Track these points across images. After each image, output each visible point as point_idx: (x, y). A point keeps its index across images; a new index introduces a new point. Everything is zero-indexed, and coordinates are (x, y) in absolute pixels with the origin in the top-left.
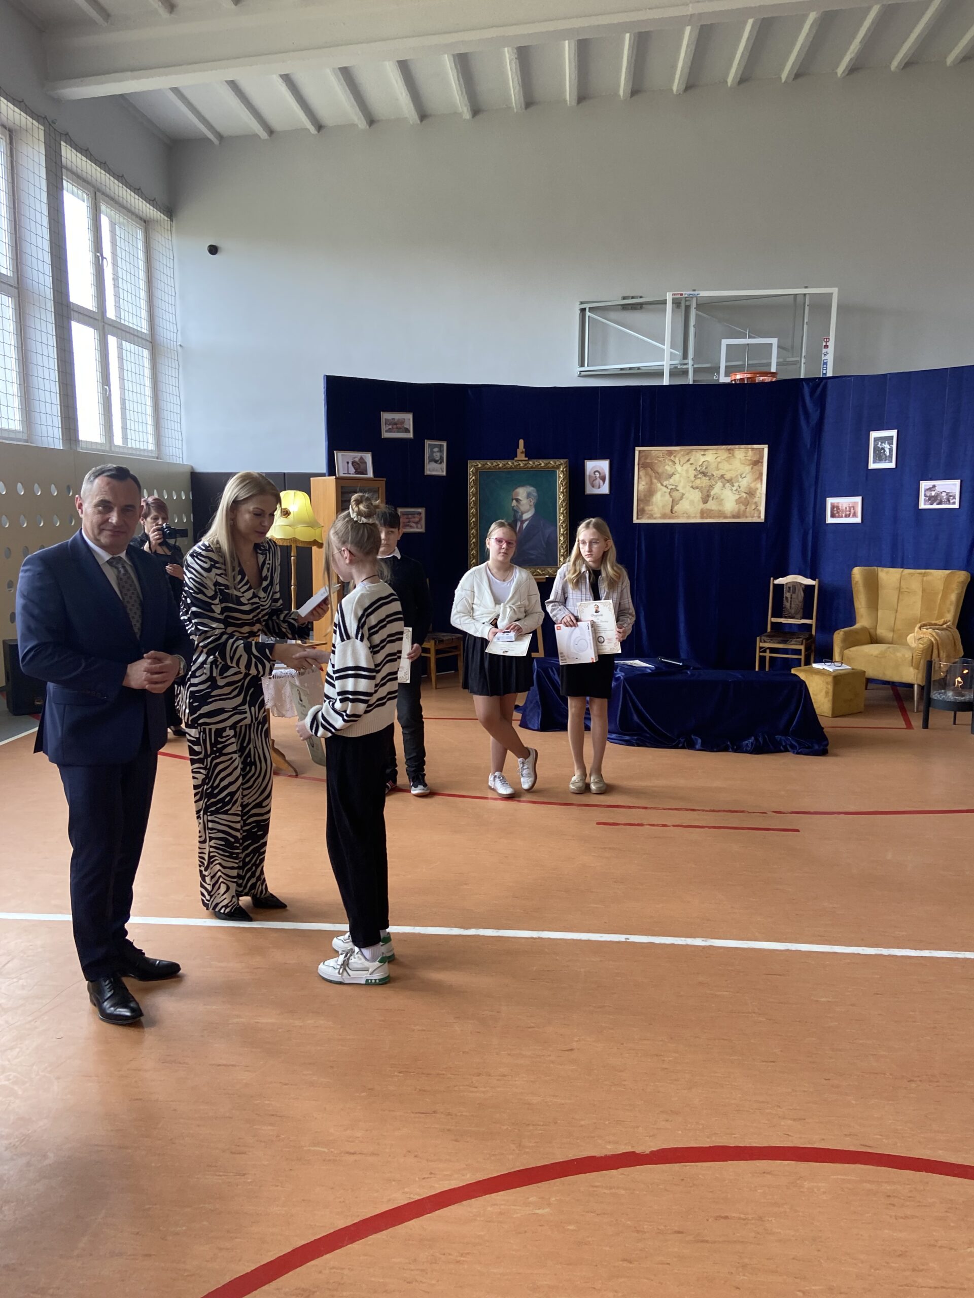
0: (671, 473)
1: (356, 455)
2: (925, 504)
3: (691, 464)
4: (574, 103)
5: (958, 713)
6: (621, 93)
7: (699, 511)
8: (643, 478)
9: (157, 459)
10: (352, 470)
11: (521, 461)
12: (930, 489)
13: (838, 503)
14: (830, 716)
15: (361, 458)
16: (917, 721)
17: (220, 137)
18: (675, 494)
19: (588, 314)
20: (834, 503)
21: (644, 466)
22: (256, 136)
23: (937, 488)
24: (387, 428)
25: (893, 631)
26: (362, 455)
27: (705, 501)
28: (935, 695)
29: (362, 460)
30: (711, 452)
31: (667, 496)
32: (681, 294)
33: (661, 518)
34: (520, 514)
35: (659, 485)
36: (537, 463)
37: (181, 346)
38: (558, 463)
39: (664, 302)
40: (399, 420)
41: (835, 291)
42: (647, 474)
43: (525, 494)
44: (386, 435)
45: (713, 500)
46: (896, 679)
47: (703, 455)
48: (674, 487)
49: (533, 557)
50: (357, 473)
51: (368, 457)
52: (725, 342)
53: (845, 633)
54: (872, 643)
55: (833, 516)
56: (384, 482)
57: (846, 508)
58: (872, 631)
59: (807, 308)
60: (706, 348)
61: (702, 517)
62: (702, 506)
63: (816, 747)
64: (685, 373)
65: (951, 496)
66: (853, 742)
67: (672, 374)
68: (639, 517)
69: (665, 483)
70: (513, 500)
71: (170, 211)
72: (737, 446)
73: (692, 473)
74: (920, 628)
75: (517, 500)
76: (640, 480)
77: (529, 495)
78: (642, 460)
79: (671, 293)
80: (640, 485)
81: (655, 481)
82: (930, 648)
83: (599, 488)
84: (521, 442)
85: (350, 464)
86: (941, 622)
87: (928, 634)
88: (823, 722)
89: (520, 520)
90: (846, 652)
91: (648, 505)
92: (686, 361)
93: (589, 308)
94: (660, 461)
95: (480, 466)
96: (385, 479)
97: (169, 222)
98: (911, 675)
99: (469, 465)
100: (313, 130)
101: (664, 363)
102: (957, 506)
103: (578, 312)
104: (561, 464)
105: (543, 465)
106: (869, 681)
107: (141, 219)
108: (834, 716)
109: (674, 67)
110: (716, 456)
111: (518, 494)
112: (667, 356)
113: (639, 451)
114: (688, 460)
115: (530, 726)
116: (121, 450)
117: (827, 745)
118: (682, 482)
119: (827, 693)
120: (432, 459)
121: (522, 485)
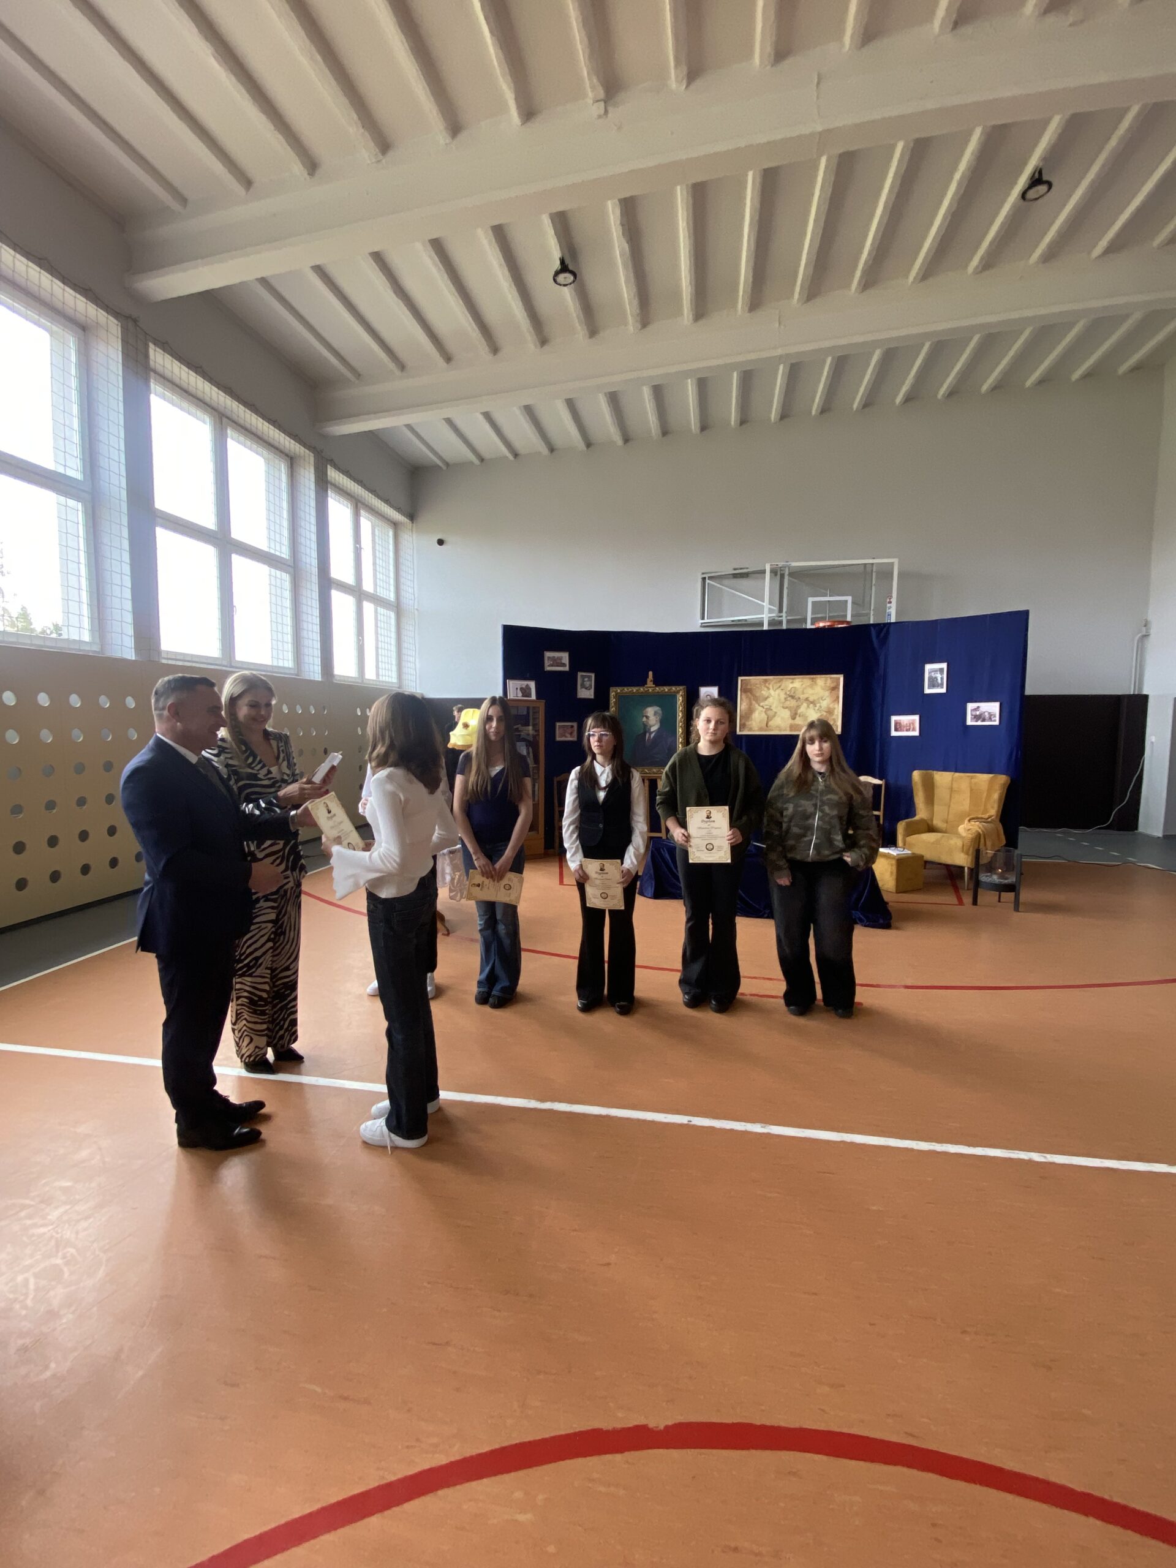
0: (766, 696)
1: (524, 683)
2: (971, 721)
3: (782, 690)
4: (698, 431)
5: (1002, 893)
6: (733, 423)
7: (789, 726)
8: (745, 700)
10: (520, 694)
11: (650, 687)
12: (975, 710)
13: (900, 720)
14: (894, 890)
15: (527, 685)
16: (967, 899)
17: (447, 464)
18: (769, 713)
19: (707, 581)
20: (896, 720)
21: (745, 691)
22: (472, 463)
23: (980, 708)
24: (549, 664)
25: (947, 822)
26: (528, 682)
27: (794, 718)
28: (984, 878)
29: (528, 688)
30: (797, 680)
31: (763, 714)
32: (777, 565)
33: (759, 731)
34: (649, 727)
35: (757, 705)
36: (662, 689)
37: (417, 609)
38: (678, 689)
39: (764, 572)
40: (558, 657)
41: (896, 561)
42: (747, 697)
43: (653, 712)
44: (547, 668)
45: (799, 717)
46: (949, 861)
47: (792, 682)
48: (768, 707)
49: (658, 760)
50: (523, 696)
51: (532, 685)
52: (811, 600)
53: (907, 823)
54: (929, 832)
55: (896, 730)
56: (544, 703)
57: (907, 724)
58: (930, 822)
59: (874, 574)
60: (797, 605)
61: (791, 730)
62: (791, 721)
63: (881, 921)
64: (781, 622)
65: (992, 715)
66: (914, 916)
67: (770, 624)
68: (742, 729)
69: (761, 705)
70: (643, 716)
71: (412, 517)
72: (819, 676)
73: (783, 696)
74: (969, 821)
75: (647, 717)
76: (742, 702)
77: (655, 713)
78: (744, 687)
79: (769, 565)
81: (754, 702)
82: (978, 838)
84: (651, 673)
85: (519, 690)
86: (986, 816)
87: (976, 827)
88: (886, 897)
89: (648, 732)
90: (909, 839)
91: (748, 721)
92: (781, 614)
93: (709, 577)
94: (757, 687)
95: (619, 691)
96: (544, 701)
97: (411, 524)
98: (962, 860)
99: (611, 691)
100: (511, 457)
101: (764, 616)
102: (997, 723)
103: (700, 580)
104: (681, 690)
105: (667, 690)
106: (926, 862)
108: (898, 892)
109: (772, 402)
110: (802, 683)
111: (647, 712)
112: (766, 610)
113: (742, 680)
114: (780, 687)
117: (891, 918)
118: (775, 703)
119: (892, 873)
120: (583, 686)
121: (650, 706)
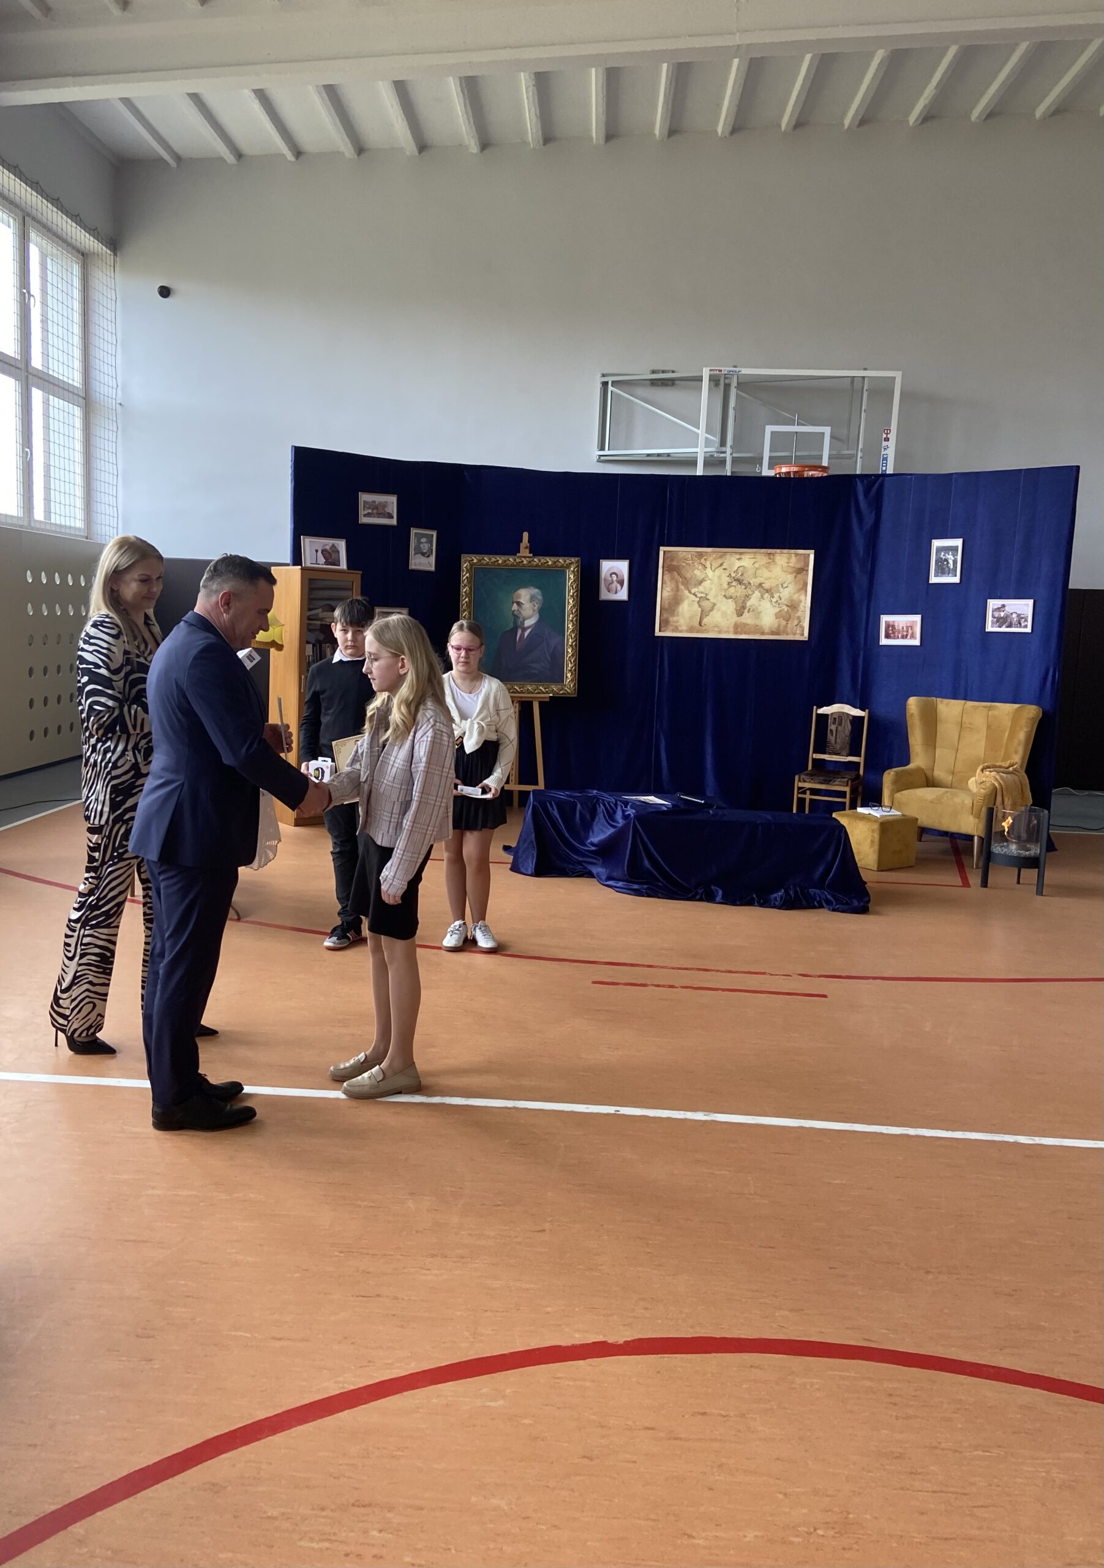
0: (701, 578)
1: (328, 542)
2: (992, 627)
3: (724, 569)
4: (602, 141)
5: (1023, 871)
6: (657, 132)
7: (733, 625)
8: (668, 583)
9: (87, 538)
10: (322, 560)
11: (525, 557)
12: (998, 609)
13: (894, 622)
14: (875, 869)
15: (333, 546)
16: (975, 879)
17: (178, 158)
18: (705, 604)
19: (610, 388)
20: (889, 622)
21: (670, 569)
22: (221, 159)
23: (1006, 608)
24: (366, 512)
25: (953, 773)
26: (334, 542)
27: (740, 613)
28: (997, 849)
29: (335, 550)
30: (748, 556)
31: (696, 606)
32: (720, 371)
33: (687, 631)
34: (521, 620)
35: (686, 592)
36: (543, 561)
37: (120, 404)
38: (568, 561)
39: (699, 379)
40: (380, 503)
41: (898, 375)
42: (672, 578)
43: (528, 597)
44: (364, 520)
45: (748, 612)
46: (953, 829)
47: (739, 559)
48: (703, 595)
49: (536, 671)
50: (327, 563)
51: (341, 545)
52: (769, 429)
53: (897, 773)
54: (928, 786)
55: (887, 636)
56: (360, 576)
57: (903, 628)
58: (929, 773)
59: (865, 394)
60: (747, 435)
61: (736, 633)
62: (735, 619)
63: (856, 903)
64: (723, 462)
65: (1022, 618)
66: (899, 899)
67: (707, 463)
68: (662, 629)
69: (693, 592)
70: (513, 603)
71: (114, 244)
72: (778, 551)
73: (725, 580)
74: (982, 771)
75: (519, 604)
76: (664, 585)
77: (532, 598)
78: (668, 562)
79: (709, 369)
80: (664, 592)
81: (682, 587)
82: (994, 793)
83: (616, 593)
84: (526, 535)
85: (319, 553)
86: (1007, 764)
87: (991, 778)
88: (865, 875)
89: (520, 627)
90: (898, 795)
91: (673, 616)
92: (723, 449)
93: (613, 382)
94: (688, 564)
95: (475, 561)
96: (361, 572)
97: (112, 257)
98: (970, 825)
99: (463, 560)
100: (290, 157)
101: (697, 450)
102: (1029, 630)
103: (599, 386)
104: (572, 563)
105: (550, 563)
106: (923, 831)
107: (78, 251)
108: (881, 869)
109: (719, 106)
110: (754, 560)
111: (519, 596)
112: (701, 441)
113: (664, 552)
114: (721, 565)
115: (523, 870)
116: (43, 526)
117: (869, 901)
118: (714, 589)
119: (872, 842)
120: (419, 552)
121: (525, 586)
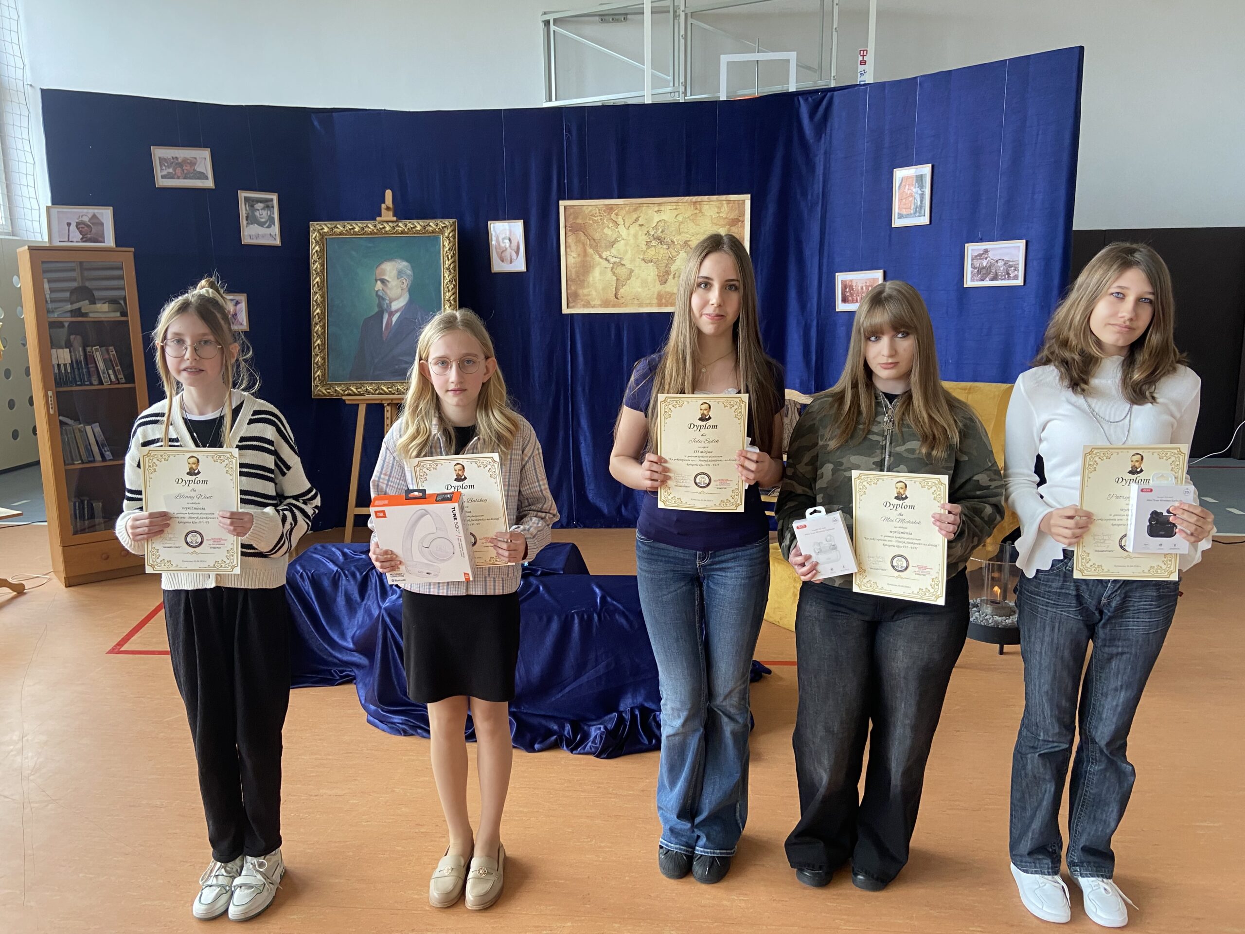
0: (612, 239)
1: (86, 213)
3: (641, 225)
7: (655, 296)
8: (573, 247)
9: (13, 235)
10: (76, 235)
11: (387, 222)
13: (851, 281)
15: (94, 216)
18: (619, 270)
19: (553, 27)
20: (846, 281)
21: (575, 229)
26: (96, 211)
27: (664, 281)
29: (97, 222)
30: (668, 207)
31: (609, 274)
33: (600, 306)
34: (387, 302)
35: (596, 257)
36: (410, 225)
38: (441, 225)
39: (642, 9)
42: (578, 241)
43: (395, 273)
47: (657, 212)
48: (617, 260)
50: (84, 239)
52: (725, 59)
55: (845, 300)
56: (132, 255)
57: (862, 288)
61: (660, 305)
62: (658, 287)
65: (1011, 266)
68: (570, 305)
69: (604, 255)
70: (376, 281)
72: (706, 198)
73: (643, 239)
75: (383, 281)
76: (568, 250)
77: (400, 274)
78: (571, 220)
80: (569, 259)
81: (590, 251)
83: (511, 262)
84: (389, 194)
85: (73, 227)
89: (387, 311)
91: (583, 287)
94: (596, 222)
95: (326, 230)
96: (133, 249)
99: (311, 229)
102: (1020, 282)
103: (542, 25)
104: (447, 227)
105: (419, 228)
110: (676, 212)
111: (383, 272)
112: (648, 80)
113: (565, 207)
114: (636, 220)
118: (629, 252)
120: (252, 219)
121: (390, 260)
